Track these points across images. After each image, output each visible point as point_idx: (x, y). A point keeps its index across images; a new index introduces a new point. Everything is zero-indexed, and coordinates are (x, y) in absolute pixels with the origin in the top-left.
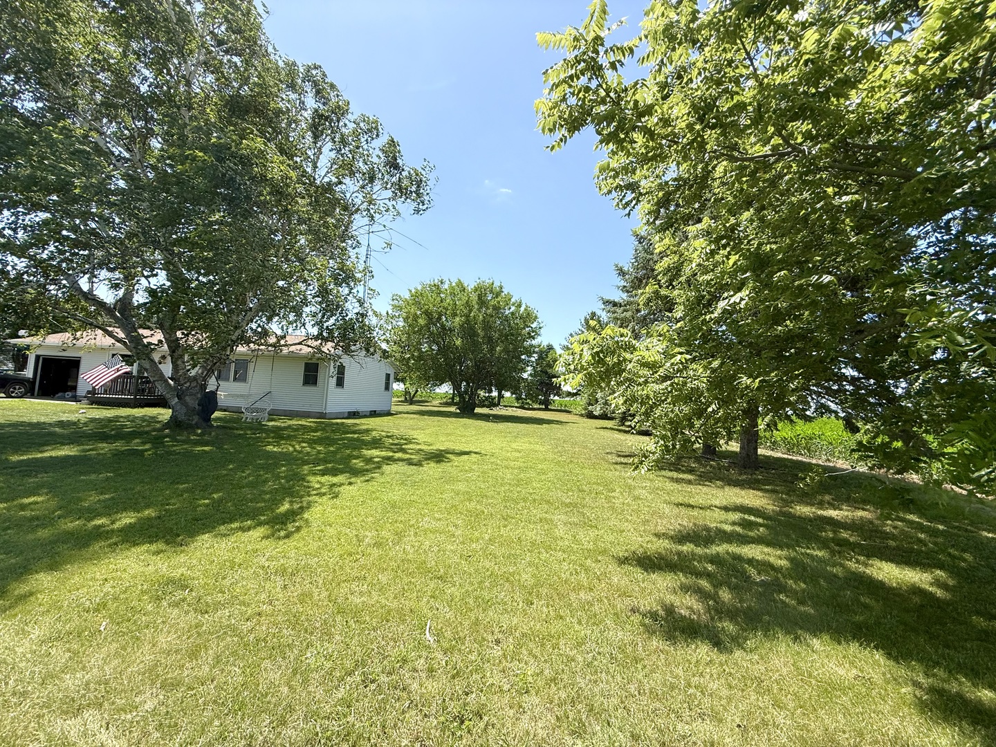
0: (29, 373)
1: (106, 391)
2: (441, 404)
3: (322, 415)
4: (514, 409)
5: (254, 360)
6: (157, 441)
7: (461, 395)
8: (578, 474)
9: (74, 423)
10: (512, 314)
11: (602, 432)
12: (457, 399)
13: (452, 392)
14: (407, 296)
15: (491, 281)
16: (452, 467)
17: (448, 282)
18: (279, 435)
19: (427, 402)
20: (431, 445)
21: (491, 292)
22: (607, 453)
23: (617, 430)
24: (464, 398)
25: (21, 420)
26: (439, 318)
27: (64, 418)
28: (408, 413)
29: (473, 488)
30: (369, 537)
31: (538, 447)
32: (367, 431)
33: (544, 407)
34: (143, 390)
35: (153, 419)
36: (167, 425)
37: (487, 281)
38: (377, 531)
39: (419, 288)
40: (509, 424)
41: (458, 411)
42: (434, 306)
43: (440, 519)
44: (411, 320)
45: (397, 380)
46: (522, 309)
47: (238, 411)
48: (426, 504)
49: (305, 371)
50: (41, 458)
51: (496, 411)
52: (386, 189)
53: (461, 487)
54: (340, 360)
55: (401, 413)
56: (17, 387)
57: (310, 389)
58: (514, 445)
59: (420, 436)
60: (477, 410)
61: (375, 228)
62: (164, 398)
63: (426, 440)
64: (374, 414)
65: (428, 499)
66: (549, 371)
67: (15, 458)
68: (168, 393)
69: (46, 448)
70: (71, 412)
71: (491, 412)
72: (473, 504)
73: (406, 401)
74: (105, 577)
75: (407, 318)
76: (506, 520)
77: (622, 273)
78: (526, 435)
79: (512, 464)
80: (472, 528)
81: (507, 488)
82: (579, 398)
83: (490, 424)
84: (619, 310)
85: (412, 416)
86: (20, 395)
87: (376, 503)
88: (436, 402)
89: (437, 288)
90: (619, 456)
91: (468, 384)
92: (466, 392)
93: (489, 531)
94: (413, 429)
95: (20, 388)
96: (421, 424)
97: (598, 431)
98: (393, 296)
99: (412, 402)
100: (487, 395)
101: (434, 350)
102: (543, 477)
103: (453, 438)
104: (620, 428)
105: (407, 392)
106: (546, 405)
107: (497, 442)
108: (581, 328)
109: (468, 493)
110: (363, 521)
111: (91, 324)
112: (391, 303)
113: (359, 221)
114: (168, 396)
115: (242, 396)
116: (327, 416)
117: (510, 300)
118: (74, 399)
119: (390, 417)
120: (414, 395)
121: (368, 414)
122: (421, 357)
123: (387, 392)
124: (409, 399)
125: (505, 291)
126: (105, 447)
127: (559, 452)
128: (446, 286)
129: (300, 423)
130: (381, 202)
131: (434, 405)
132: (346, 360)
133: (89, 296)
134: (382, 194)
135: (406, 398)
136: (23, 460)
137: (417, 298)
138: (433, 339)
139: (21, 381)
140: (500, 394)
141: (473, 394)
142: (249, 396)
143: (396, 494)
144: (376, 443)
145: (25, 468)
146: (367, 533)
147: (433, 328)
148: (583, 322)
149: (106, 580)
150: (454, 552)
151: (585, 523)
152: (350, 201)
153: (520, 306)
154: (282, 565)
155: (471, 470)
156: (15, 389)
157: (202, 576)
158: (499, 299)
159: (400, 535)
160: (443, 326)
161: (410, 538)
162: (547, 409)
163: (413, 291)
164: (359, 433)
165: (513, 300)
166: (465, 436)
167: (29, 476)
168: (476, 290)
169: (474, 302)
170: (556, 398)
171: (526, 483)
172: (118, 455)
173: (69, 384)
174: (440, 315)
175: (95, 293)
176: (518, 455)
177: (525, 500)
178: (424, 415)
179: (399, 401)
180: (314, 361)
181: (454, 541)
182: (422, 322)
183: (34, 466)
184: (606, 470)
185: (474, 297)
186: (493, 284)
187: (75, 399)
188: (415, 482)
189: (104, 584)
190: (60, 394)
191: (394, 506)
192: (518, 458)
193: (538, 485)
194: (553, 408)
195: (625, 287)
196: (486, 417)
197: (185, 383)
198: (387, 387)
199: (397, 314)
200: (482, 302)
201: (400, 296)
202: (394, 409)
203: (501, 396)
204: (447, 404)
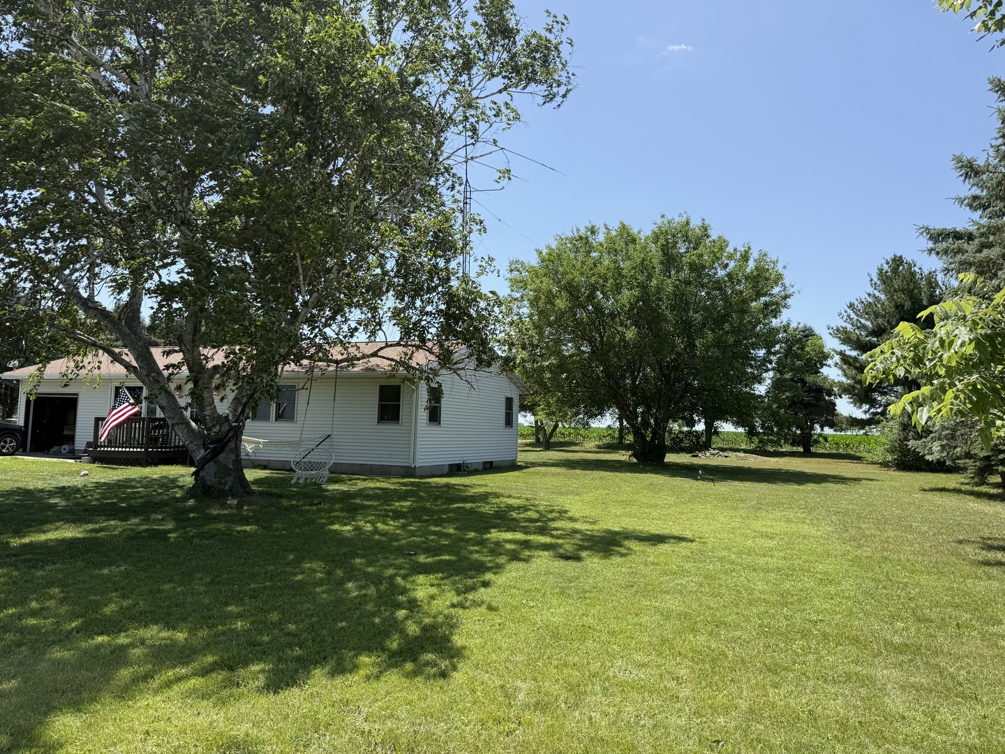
0: (19, 419)
1: (110, 441)
2: (599, 447)
3: (409, 472)
4: (742, 454)
5: (308, 385)
6: (180, 516)
7: (637, 432)
8: (906, 585)
9: (78, 490)
10: (729, 275)
11: (938, 498)
12: (630, 438)
13: (618, 424)
14: (534, 261)
15: (684, 219)
16: (646, 564)
17: (603, 230)
18: (350, 505)
19: (574, 444)
20: (594, 523)
21: (686, 238)
22: (960, 542)
23: (972, 493)
24: (643, 437)
25: (16, 485)
26: (592, 297)
27: (64, 482)
28: (545, 464)
29: (695, 606)
30: (524, 690)
31: (806, 529)
32: (484, 497)
33: (801, 449)
34: (156, 439)
35: (172, 482)
36: (191, 493)
37: (677, 219)
38: (535, 679)
39: (554, 245)
40: (737, 483)
41: (635, 460)
42: (582, 274)
43: (644, 665)
44: (542, 303)
45: (523, 408)
46: (751, 264)
47: (285, 467)
48: (612, 633)
49: (381, 399)
50: (46, 541)
51: (704, 459)
52: (493, 76)
53: (672, 603)
54: (437, 379)
55: (533, 465)
56: (8, 440)
57: (388, 428)
58: (758, 525)
59: (576, 506)
60: (670, 458)
61: (481, 148)
62: (187, 451)
63: (587, 513)
64: (490, 467)
65: (614, 626)
66: (810, 379)
67: (15, 542)
68: (191, 442)
69: (49, 526)
70: (71, 474)
71: (695, 461)
72: (702, 639)
73: (538, 443)
74: (145, 728)
75: (537, 299)
76: (775, 673)
77: (970, 170)
78: (775, 505)
79: (762, 561)
80: (710, 685)
81: (762, 609)
82: (875, 431)
83: (699, 484)
84: (971, 247)
85: (553, 469)
86: (12, 451)
87: (523, 629)
88: (591, 445)
89: (583, 243)
90: (990, 548)
91: (649, 409)
92: (646, 424)
93: (745, 693)
94: (561, 494)
95: (11, 442)
96: (573, 484)
97: (929, 495)
98: (511, 263)
99: (548, 446)
100: (685, 429)
101: (584, 352)
102: (832, 589)
103: (634, 509)
104: (976, 489)
105: (539, 428)
106: (807, 446)
107: (722, 519)
108: (871, 290)
109: (686, 615)
110: (507, 660)
111: (94, 344)
112: (509, 276)
113: (453, 140)
114: (192, 447)
115: (289, 443)
116: (418, 472)
117: (721, 249)
118: (71, 455)
119: (516, 473)
120: (551, 435)
121: (481, 467)
122: (563, 365)
123: (509, 430)
124: (543, 440)
125: (714, 235)
126: (115, 526)
127: (853, 539)
128: (601, 237)
129: (378, 485)
130: (487, 102)
131: (588, 449)
132: (445, 379)
133: (90, 304)
134: (487, 88)
135: (538, 439)
136: (25, 545)
137: (551, 262)
138: (581, 332)
139: (12, 431)
140: (709, 425)
141: (660, 429)
142: (299, 443)
143: (556, 613)
144: (504, 519)
145: (30, 556)
146: (519, 683)
147: (581, 314)
148: (875, 279)
149: (147, 733)
150: (686, 731)
151: (948, 690)
152: (437, 109)
153: (745, 257)
154: (391, 730)
155: (683, 572)
156: (5, 442)
157: (275, 739)
158: (701, 250)
159: (576, 692)
160: (599, 310)
161: (595, 698)
162: (807, 454)
163: (545, 251)
164: (473, 502)
165: (730, 249)
166: (656, 506)
167: (36, 567)
168: (656, 238)
169: (656, 261)
170: (828, 431)
171: (799, 601)
172: (135, 536)
173: (65, 433)
174: (593, 288)
175: (96, 299)
176: (770, 543)
177: (805, 634)
178: (574, 468)
179: (527, 445)
180: (393, 382)
181: (680, 710)
182: (561, 303)
183: (41, 554)
184: (968, 576)
185: (654, 251)
186: (688, 223)
187: (73, 455)
188: (585, 592)
189: (146, 740)
190: (55, 448)
191: (556, 636)
192: (771, 549)
193: (828, 606)
194: (821, 451)
195: (975, 198)
196: (689, 471)
197: (214, 426)
198: (509, 421)
199: (518, 295)
200: (670, 260)
201: (522, 264)
202: (522, 458)
203: (711, 431)
204: (610, 448)
